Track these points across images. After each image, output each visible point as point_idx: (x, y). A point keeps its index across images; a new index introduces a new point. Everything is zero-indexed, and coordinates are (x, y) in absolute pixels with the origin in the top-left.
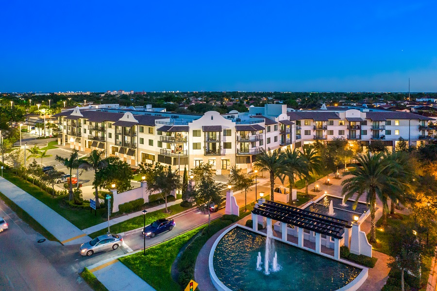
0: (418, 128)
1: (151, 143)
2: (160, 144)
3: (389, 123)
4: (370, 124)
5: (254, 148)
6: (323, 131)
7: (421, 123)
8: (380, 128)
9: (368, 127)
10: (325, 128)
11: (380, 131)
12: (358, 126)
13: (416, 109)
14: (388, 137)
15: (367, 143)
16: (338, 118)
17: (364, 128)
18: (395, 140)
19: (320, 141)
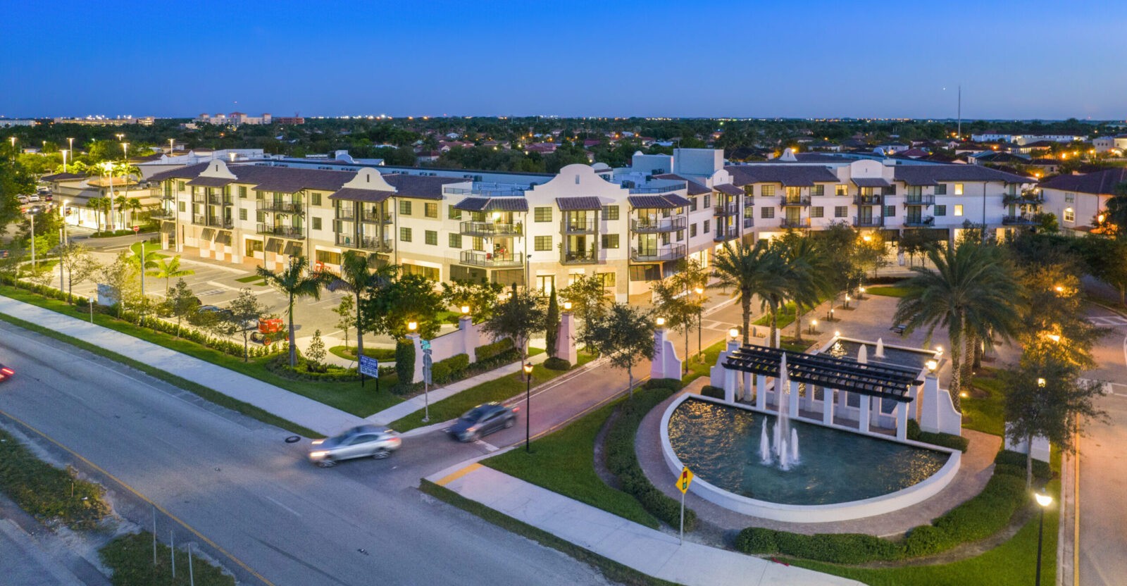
0: (1001, 199)
1: (431, 238)
2: (455, 241)
3: (942, 191)
4: (902, 192)
5: (666, 247)
6: (802, 208)
7: (1007, 190)
8: (924, 200)
9: (897, 200)
10: (807, 203)
11: (924, 207)
12: (876, 196)
13: (980, 158)
14: (939, 222)
15: (894, 235)
16: (832, 178)
17: (889, 201)
18: (955, 226)
19: (796, 231)
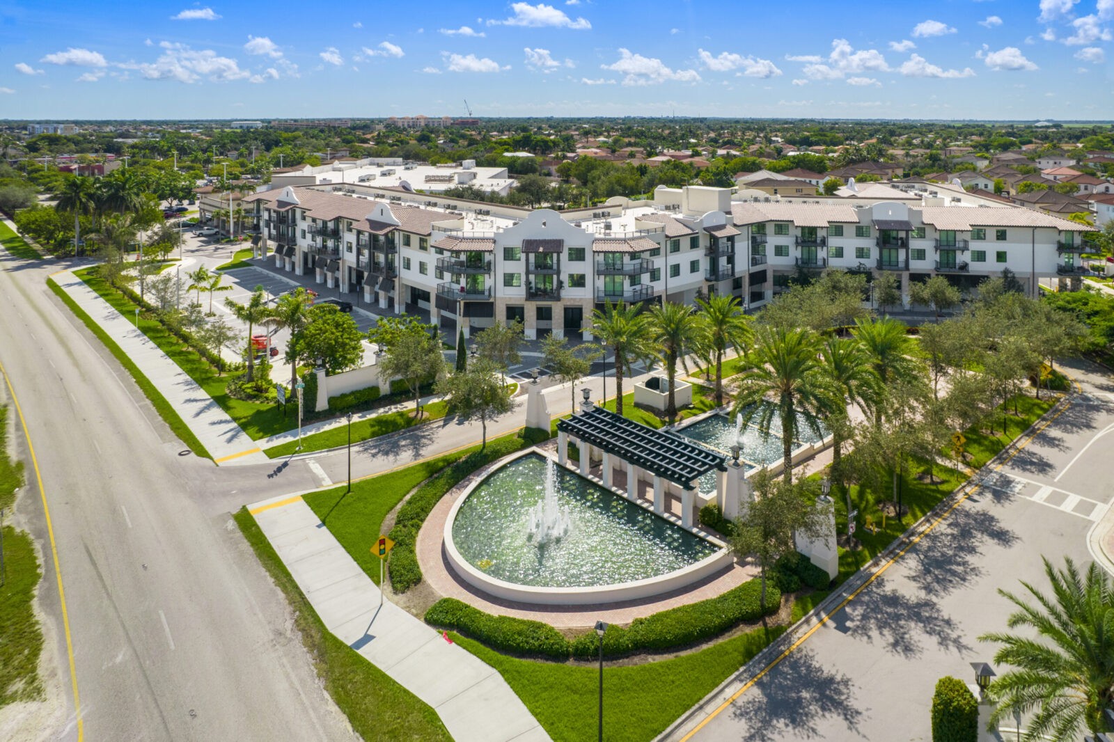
0: (1054, 247)
1: (423, 268)
2: (439, 273)
3: (981, 236)
4: (933, 236)
5: (637, 287)
6: (819, 248)
7: (1062, 238)
8: (958, 245)
9: (928, 243)
10: (823, 243)
11: (958, 253)
14: (976, 268)
17: (918, 244)
18: (996, 273)
